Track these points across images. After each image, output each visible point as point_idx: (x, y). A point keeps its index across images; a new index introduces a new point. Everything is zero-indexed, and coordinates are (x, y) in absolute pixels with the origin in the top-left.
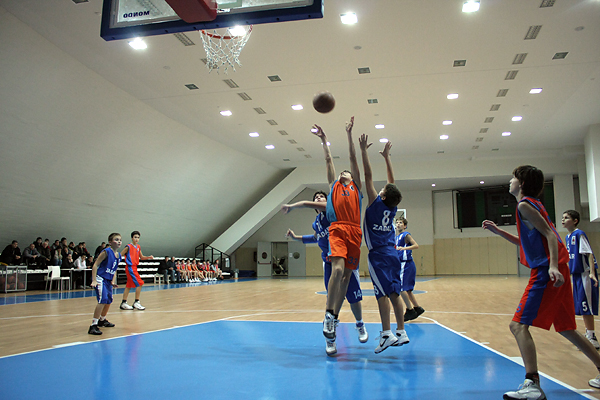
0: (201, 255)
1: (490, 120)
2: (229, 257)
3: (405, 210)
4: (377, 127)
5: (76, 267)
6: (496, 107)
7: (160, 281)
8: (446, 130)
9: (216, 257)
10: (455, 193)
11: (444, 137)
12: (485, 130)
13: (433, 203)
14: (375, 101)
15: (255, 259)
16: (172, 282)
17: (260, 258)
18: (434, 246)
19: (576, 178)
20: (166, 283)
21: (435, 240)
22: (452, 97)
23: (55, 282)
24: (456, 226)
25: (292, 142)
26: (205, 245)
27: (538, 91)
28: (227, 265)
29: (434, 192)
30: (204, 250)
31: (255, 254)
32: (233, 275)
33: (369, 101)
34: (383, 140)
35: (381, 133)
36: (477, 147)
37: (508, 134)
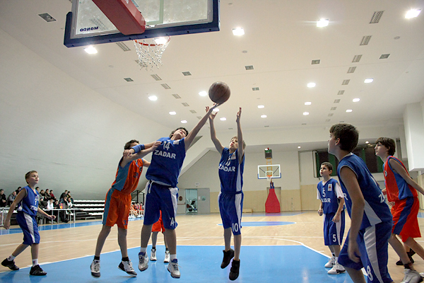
1: (338, 101)
3: (279, 165)
4: (259, 107)
5: (47, 208)
6: (342, 92)
8: (307, 108)
10: (314, 152)
11: (306, 114)
12: (335, 108)
13: (299, 160)
14: (257, 89)
18: (300, 190)
19: (398, 141)
21: (301, 186)
22: (311, 85)
24: (316, 176)
27: (371, 81)
29: (299, 152)
30: (138, 194)
33: (253, 89)
34: (264, 116)
35: (262, 112)
36: (329, 120)
37: (351, 111)
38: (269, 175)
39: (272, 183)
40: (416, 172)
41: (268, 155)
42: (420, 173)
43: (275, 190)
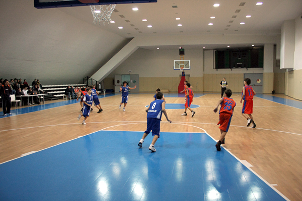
0: (86, 82)
1: (235, 17)
2: (100, 83)
3: (189, 60)
4: (177, 19)
5: (23, 94)
6: (238, 11)
7: (66, 98)
8: (212, 21)
9: (94, 83)
10: (215, 51)
11: (211, 24)
12: (232, 22)
13: (204, 56)
14: (176, 7)
15: (114, 84)
16: (72, 99)
17: (116, 83)
18: (203, 77)
19: (275, 46)
20: (69, 99)
21: (204, 74)
22: (216, 5)
23: (13, 102)
24: (215, 68)
25: (132, 25)
26: (88, 78)
27: (261, 4)
28: (100, 88)
29: (204, 50)
30: (87, 80)
31: (114, 81)
32: (103, 92)
33: (173, 7)
34: (180, 25)
35: (179, 22)
36: (227, 29)
37: (243, 23)
38: (182, 67)
39: (183, 72)
40: (285, 70)
41: (182, 52)
42: (287, 70)
43: (186, 77)
